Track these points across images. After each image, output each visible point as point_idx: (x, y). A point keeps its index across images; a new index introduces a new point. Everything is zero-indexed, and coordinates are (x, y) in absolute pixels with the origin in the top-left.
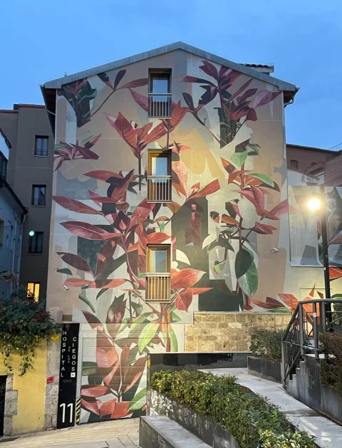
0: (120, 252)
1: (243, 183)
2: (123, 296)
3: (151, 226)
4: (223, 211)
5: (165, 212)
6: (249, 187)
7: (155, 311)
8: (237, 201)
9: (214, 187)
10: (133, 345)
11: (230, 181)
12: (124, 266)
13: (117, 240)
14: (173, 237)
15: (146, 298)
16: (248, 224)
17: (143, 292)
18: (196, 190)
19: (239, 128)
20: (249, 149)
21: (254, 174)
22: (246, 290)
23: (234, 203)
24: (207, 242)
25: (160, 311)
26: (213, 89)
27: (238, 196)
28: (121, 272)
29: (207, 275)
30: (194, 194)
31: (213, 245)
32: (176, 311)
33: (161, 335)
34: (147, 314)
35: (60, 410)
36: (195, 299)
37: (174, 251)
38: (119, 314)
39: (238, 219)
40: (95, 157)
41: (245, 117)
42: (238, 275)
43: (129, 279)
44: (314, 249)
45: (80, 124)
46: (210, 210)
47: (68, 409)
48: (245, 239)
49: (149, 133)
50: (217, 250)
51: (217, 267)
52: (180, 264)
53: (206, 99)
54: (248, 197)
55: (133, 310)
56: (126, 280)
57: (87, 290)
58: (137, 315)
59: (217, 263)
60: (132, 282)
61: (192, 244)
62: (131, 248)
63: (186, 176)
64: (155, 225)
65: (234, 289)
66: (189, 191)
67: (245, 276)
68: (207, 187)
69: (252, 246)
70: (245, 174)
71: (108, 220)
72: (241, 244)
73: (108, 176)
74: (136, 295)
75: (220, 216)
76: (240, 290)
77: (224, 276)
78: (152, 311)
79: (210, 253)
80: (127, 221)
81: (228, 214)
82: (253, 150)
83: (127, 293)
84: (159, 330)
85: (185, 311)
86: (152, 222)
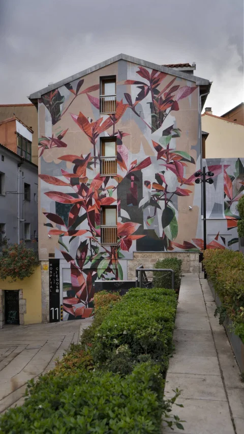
0: (83, 211)
1: (168, 159)
2: (86, 241)
3: (103, 193)
4: (153, 180)
5: (113, 183)
6: (172, 161)
7: (107, 251)
8: (163, 172)
9: (147, 163)
10: (94, 273)
11: (159, 158)
12: (86, 221)
13: (81, 203)
14: (118, 200)
15: (101, 242)
16: (171, 189)
17: (99, 239)
18: (134, 165)
19: (166, 117)
20: (173, 133)
21: (177, 152)
22: (169, 236)
23: (161, 174)
24: (142, 203)
25: (110, 251)
26: (146, 88)
27: (164, 169)
28: (84, 225)
29: (142, 227)
30: (133, 168)
31: (146, 205)
32: (121, 251)
33: (112, 267)
34: (102, 253)
35: (51, 312)
36: (134, 243)
37: (119, 210)
38: (84, 253)
39: (164, 185)
40: (64, 145)
41: (170, 108)
42: (164, 226)
43: (89, 229)
44: (221, 205)
45: (54, 122)
46: (144, 179)
47: (55, 312)
48: (169, 200)
49: (100, 125)
50: (149, 209)
51: (149, 221)
52: (124, 219)
53: (141, 96)
54: (172, 169)
55: (93, 250)
56: (88, 231)
57: (63, 237)
58: (96, 253)
59: (149, 218)
60: (92, 231)
61: (131, 205)
62: (90, 209)
63: (127, 156)
64: (106, 192)
65: (161, 236)
66: (129, 166)
67: (168, 227)
68: (142, 163)
69: (174, 205)
70: (170, 152)
71: (74, 190)
72: (166, 204)
73: (74, 158)
74: (95, 241)
75: (151, 183)
76: (165, 236)
77: (153, 227)
78: (105, 251)
79: (144, 211)
80: (87, 190)
81: (157, 182)
82: (176, 134)
83: (89, 239)
84: (110, 263)
85: (127, 251)
86: (104, 190)
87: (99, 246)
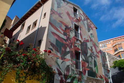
4: (90, 48)
9: (88, 41)
11: (91, 41)
12: (69, 55)
13: (67, 45)
14: (81, 50)
16: (95, 53)
17: (75, 66)
19: (91, 30)
21: (94, 42)
22: (96, 72)
23: (92, 47)
25: (79, 74)
26: (85, 19)
28: (68, 57)
29: (89, 65)
30: (84, 40)
31: (89, 56)
32: (83, 75)
34: (76, 74)
37: (82, 55)
38: (68, 72)
39: (93, 51)
46: (88, 46)
50: (90, 58)
51: (91, 63)
52: (83, 60)
55: (72, 71)
56: (70, 60)
57: (58, 59)
58: (73, 74)
60: (72, 61)
61: (85, 54)
62: (71, 49)
65: (94, 71)
67: (96, 68)
69: (96, 60)
71: (65, 37)
72: (94, 58)
73: (65, 25)
74: (73, 66)
77: (92, 66)
80: (70, 40)
82: (93, 36)
83: (70, 64)
85: (85, 75)
86: (76, 44)
87: (75, 70)
